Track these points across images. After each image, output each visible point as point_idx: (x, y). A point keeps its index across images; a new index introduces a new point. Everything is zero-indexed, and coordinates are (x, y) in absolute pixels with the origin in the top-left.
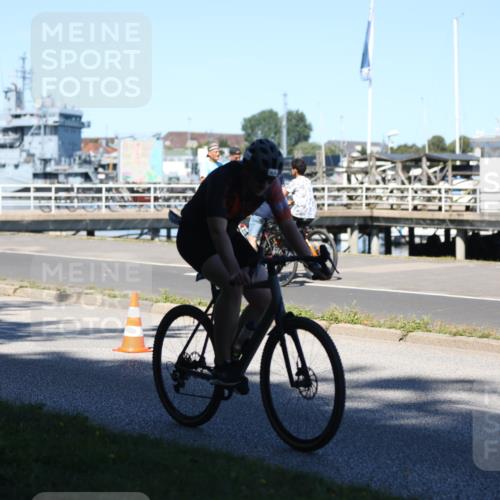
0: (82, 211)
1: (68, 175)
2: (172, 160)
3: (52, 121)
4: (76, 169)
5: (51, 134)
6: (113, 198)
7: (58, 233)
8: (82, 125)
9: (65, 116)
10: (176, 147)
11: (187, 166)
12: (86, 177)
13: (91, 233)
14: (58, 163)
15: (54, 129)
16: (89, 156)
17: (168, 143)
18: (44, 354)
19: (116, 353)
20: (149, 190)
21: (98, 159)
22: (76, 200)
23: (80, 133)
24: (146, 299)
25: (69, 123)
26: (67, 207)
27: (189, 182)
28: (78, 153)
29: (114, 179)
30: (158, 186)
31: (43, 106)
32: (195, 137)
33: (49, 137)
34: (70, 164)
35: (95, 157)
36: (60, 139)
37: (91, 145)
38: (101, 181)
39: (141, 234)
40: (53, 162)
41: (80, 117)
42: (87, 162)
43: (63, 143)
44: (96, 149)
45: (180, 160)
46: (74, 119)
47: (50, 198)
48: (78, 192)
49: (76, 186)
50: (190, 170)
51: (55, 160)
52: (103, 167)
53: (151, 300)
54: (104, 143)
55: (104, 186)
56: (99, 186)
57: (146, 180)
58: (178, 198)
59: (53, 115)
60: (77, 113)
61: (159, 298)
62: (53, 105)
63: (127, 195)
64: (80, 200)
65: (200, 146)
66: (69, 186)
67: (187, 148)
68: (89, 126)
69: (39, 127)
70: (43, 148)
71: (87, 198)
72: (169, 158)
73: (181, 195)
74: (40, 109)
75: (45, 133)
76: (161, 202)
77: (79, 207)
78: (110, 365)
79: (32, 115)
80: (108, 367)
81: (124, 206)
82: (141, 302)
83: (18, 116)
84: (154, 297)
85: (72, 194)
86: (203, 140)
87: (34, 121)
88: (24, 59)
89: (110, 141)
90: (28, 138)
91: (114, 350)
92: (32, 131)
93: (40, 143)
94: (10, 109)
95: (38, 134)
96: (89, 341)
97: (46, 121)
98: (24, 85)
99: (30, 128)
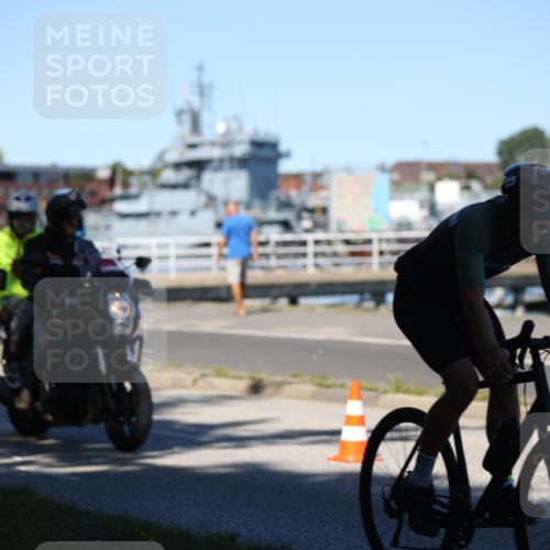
1: (262, 223)
2: (401, 199)
3: (240, 150)
4: (273, 214)
5: (239, 168)
6: (323, 255)
8: (279, 156)
9: (258, 144)
10: (406, 181)
11: (422, 206)
12: (286, 225)
13: (294, 301)
14: (249, 206)
15: (242, 163)
16: (290, 197)
17: (396, 176)
20: (369, 242)
21: (301, 199)
22: (273, 258)
23: (276, 165)
24: (371, 390)
25: (262, 153)
26: (263, 268)
28: (275, 193)
29: (324, 227)
30: (384, 235)
31: (228, 132)
32: (432, 167)
33: (236, 172)
34: (263, 209)
36: (251, 174)
37: (292, 182)
38: (307, 231)
39: (362, 301)
41: (275, 145)
42: (286, 205)
43: (255, 180)
44: (299, 186)
45: (411, 198)
46: (267, 148)
49: (273, 239)
50: (425, 212)
52: (311, 211)
53: (376, 390)
54: (308, 179)
55: (310, 237)
56: (303, 237)
57: (368, 226)
59: (239, 143)
60: (272, 140)
61: (388, 388)
62: (240, 129)
63: (341, 248)
64: (280, 257)
65: (440, 178)
66: (263, 238)
67: (421, 183)
68: (288, 156)
69: (221, 161)
70: (227, 188)
71: (288, 254)
72: (397, 195)
74: (224, 135)
75: (231, 168)
76: (387, 257)
77: (278, 267)
78: (324, 479)
79: (213, 144)
80: (321, 483)
81: (337, 265)
82: (364, 393)
83: (193, 146)
84: (381, 386)
85: (268, 249)
86: (443, 170)
87: (214, 153)
88: (200, 69)
89: (317, 176)
90: (207, 176)
91: (329, 459)
92: (215, 164)
93: (224, 182)
94: (184, 138)
95: (222, 170)
96: (293, 447)
97: (233, 153)
98: (202, 103)
99: (210, 161)
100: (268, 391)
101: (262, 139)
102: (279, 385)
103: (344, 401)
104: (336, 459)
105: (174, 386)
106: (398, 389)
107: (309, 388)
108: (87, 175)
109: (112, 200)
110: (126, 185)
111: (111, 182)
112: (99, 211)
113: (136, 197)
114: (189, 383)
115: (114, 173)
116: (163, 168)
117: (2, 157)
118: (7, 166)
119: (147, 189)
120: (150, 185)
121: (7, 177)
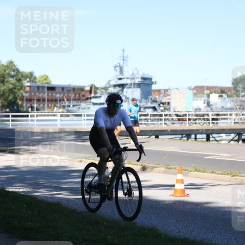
0: (153, 126)
1: (145, 108)
2: (197, 100)
3: (137, 81)
4: (149, 105)
5: (137, 87)
6: (168, 119)
7: (141, 137)
8: (152, 83)
9: (144, 79)
10: (199, 93)
11: (204, 103)
12: (154, 109)
13: (157, 137)
14: (141, 102)
15: (139, 85)
16: (156, 98)
17: (195, 91)
19: (171, 197)
20: (186, 115)
22: (149, 121)
23: (151, 87)
24: (186, 170)
25: (146, 82)
26: (145, 124)
27: (205, 111)
28: (151, 97)
29: (169, 109)
30: (190, 113)
31: (133, 74)
32: (208, 88)
33: (136, 89)
34: (146, 102)
35: (159, 98)
36: (141, 90)
37: (157, 93)
38: (162, 111)
39: (182, 137)
41: (151, 79)
42: (155, 101)
43: (143, 92)
44: (159, 95)
45: (201, 100)
46: (148, 80)
48: (151, 116)
49: (150, 113)
50: (206, 105)
51: (139, 100)
52: (163, 103)
54: (163, 92)
55: (163, 113)
56: (161, 113)
57: (185, 110)
58: (200, 119)
59: (138, 78)
60: (150, 77)
61: (192, 169)
62: (138, 73)
63: (175, 118)
64: (152, 120)
65: (211, 93)
66: (146, 113)
67: (204, 94)
68: (156, 83)
69: (131, 84)
70: (133, 95)
71: (155, 119)
72: (195, 99)
73: (202, 118)
74: (132, 75)
75: (134, 87)
76: (192, 121)
77: (151, 124)
78: (168, 203)
79: (128, 78)
80: (167, 204)
81: (173, 123)
82: (183, 171)
83: (120, 79)
84: (189, 169)
85: (148, 117)
86: (212, 90)
87: (128, 81)
88: (123, 51)
89: (166, 91)
90: (125, 90)
91: (170, 196)
92: (128, 86)
93: (131, 92)
94: (117, 76)
95: (130, 88)
96: (157, 191)
97: (135, 81)
98: (124, 63)
99: (127, 84)
100: (148, 170)
101: (145, 76)
102: (152, 168)
103: (176, 174)
104: (172, 195)
106: (196, 170)
107: (163, 169)
108: (82, 89)
109: (91, 98)
110: (96, 93)
111: (90, 92)
112: (85, 103)
113: (100, 97)
115: (91, 88)
116: (110, 87)
117: (50, 81)
118: (53, 85)
119: (103, 94)
120: (105, 93)
121: (52, 89)
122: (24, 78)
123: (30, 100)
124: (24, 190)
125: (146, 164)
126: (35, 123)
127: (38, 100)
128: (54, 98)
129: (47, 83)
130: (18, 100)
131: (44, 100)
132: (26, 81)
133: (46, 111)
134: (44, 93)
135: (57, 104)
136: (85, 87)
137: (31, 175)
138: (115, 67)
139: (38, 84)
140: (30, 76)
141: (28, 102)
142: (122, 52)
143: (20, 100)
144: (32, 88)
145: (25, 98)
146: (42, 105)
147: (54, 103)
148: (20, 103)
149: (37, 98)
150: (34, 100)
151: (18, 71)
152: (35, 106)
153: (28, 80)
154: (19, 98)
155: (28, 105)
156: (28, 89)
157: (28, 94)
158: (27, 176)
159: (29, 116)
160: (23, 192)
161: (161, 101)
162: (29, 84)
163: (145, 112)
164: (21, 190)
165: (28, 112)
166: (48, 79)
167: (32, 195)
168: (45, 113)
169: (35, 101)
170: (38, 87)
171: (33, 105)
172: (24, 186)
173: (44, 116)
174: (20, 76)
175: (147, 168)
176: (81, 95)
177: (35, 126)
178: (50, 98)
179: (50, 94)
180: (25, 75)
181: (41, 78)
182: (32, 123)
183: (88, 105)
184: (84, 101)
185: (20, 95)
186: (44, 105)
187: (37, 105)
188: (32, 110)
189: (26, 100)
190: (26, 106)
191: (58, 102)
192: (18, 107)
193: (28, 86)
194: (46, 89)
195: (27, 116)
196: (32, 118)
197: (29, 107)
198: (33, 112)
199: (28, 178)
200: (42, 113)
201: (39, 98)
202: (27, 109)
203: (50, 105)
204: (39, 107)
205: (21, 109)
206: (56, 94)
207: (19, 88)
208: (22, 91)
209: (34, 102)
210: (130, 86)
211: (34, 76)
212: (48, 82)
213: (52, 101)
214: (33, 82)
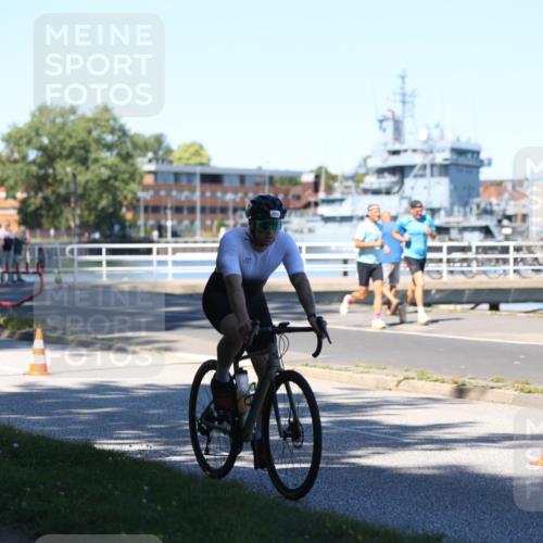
0: (483, 278)
1: (463, 229)
3: (442, 157)
4: (474, 221)
5: (441, 175)
6: (523, 261)
7: (452, 307)
8: (481, 164)
9: (459, 152)
12: (487, 231)
13: (494, 307)
14: (450, 213)
15: (444, 169)
16: (491, 204)
18: (439, 467)
21: (502, 207)
22: (474, 264)
23: (478, 173)
25: (463, 160)
26: (463, 272)
28: (476, 200)
29: (525, 234)
31: (429, 139)
33: (437, 179)
34: (465, 215)
35: (498, 205)
36: (452, 182)
37: (492, 189)
38: (507, 238)
40: (442, 213)
41: (478, 153)
42: (488, 212)
43: (456, 187)
44: (499, 195)
46: (469, 155)
47: (440, 261)
48: (477, 253)
49: (474, 244)
51: (445, 209)
52: (509, 218)
54: (510, 187)
55: (511, 244)
56: (506, 243)
59: (443, 151)
60: (475, 148)
62: (442, 138)
64: (481, 263)
66: (465, 244)
68: (489, 164)
69: (424, 167)
70: (429, 194)
71: (490, 260)
74: (425, 142)
75: (432, 175)
77: (479, 273)
79: (414, 151)
81: (538, 271)
83: (396, 153)
85: (469, 255)
87: (417, 160)
88: (403, 78)
89: (518, 184)
90: (409, 182)
92: (415, 171)
93: (425, 187)
94: (386, 144)
95: (422, 176)
96: (497, 451)
97: (434, 159)
98: (404, 111)
99: (412, 167)
100: (473, 395)
101: (463, 145)
102: (484, 390)
105: (377, 388)
107: (512, 392)
108: (292, 180)
109: (316, 204)
110: (329, 189)
111: (316, 186)
112: (302, 216)
113: (341, 200)
114: (393, 385)
115: (317, 177)
116: (366, 174)
117: (209, 160)
118: (214, 168)
119: (349, 193)
120: (353, 190)
121: (213, 179)
122: (138, 152)
123: (154, 209)
124: (144, 447)
125: (466, 380)
126: (170, 270)
127: (178, 210)
128: (219, 204)
129: (202, 164)
130: (124, 210)
131: (192, 210)
132: (146, 160)
133: (198, 238)
134: (193, 191)
135: (228, 219)
136: (301, 174)
137: (161, 407)
138: (381, 121)
139: (177, 166)
140: (157, 146)
141: (151, 215)
142: (400, 81)
143: (128, 209)
144: (159, 176)
145: (142, 204)
146: (186, 222)
147: (220, 216)
148: (129, 216)
149: (175, 205)
150: (166, 208)
151: (123, 132)
152: (169, 224)
153: (150, 155)
154: (125, 203)
155: (151, 222)
156: (149, 180)
157: (151, 193)
158: (151, 412)
159: (155, 251)
160: (140, 452)
161: (505, 210)
162: (152, 167)
163: (462, 240)
164: (136, 448)
165: (152, 242)
166: (202, 152)
167: (165, 462)
168: (195, 242)
169: (169, 212)
170: (177, 176)
171: (163, 222)
172: (144, 437)
173: (193, 250)
174: (129, 144)
175: (468, 390)
176: (290, 197)
177: (170, 278)
178: (208, 204)
179: (208, 194)
180: (141, 142)
181: (186, 151)
182: (162, 269)
183: (308, 221)
184: (299, 213)
185: (130, 196)
186: (192, 222)
187: (175, 222)
188: (161, 236)
189: (146, 209)
190: (145, 225)
191: (230, 213)
192: (123, 227)
193: (150, 172)
194: (197, 181)
195: (149, 252)
196: (162, 258)
197: (153, 228)
198: (163, 240)
199: (154, 415)
200: (186, 242)
201: (179, 205)
202: (148, 232)
203: (209, 222)
204: (178, 229)
205: (133, 233)
206: (225, 192)
207: (126, 176)
208: (133, 186)
209: (166, 214)
210: (421, 172)
211: (164, 145)
212: (204, 161)
213: (213, 210)
214: (163, 160)
